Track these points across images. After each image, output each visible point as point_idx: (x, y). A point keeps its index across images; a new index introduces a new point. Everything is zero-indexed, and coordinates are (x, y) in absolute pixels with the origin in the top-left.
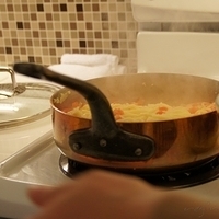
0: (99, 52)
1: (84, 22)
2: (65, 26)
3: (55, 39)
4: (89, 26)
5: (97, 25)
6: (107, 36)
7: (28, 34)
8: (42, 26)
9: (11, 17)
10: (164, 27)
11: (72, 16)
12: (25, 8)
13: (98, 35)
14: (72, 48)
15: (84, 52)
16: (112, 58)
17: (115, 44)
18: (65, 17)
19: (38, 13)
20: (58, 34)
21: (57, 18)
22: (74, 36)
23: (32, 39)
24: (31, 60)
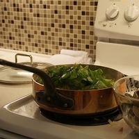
0: (79, 50)
1: (73, 34)
2: (64, 35)
3: (58, 41)
4: (75, 36)
5: (80, 36)
6: (84, 42)
7: (46, 38)
8: (53, 34)
9: (39, 29)
10: (111, 41)
11: (67, 31)
12: (46, 25)
13: (79, 41)
14: (66, 47)
15: (72, 49)
16: (85, 53)
17: (87, 47)
18: (64, 31)
19: (52, 28)
20: (60, 39)
21: (60, 31)
22: (68, 40)
23: (48, 40)
24: (47, 50)
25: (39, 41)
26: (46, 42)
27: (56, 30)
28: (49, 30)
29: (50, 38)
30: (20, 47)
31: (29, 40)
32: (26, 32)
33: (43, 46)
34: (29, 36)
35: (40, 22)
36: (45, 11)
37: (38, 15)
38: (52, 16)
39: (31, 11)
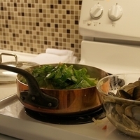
0: (65, 49)
1: (58, 33)
2: (49, 34)
3: (44, 40)
4: (61, 35)
5: (65, 35)
6: (69, 41)
7: (31, 37)
8: (38, 33)
9: (24, 28)
11: (52, 30)
12: (30, 24)
13: (65, 40)
14: (51, 46)
15: (57, 48)
16: (70, 52)
17: (73, 46)
18: (49, 30)
19: (37, 27)
20: (46, 38)
21: (45, 30)
22: (53, 39)
23: (33, 39)
24: (32, 50)
25: (25, 40)
26: (31, 41)
27: (41, 29)
28: (34, 29)
29: (35, 37)
30: (5, 47)
31: (14, 40)
32: (10, 31)
33: (28, 45)
34: (14, 35)
35: (25, 21)
36: (30, 10)
37: (23, 14)
38: (37, 15)
39: (16, 10)
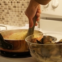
3: (25, 20)
9: (16, 14)
19: (21, 13)
23: (20, 20)
24: (19, 25)
25: (16, 20)
26: (19, 20)
27: (23, 14)
29: (20, 18)
30: (8, 24)
31: (11, 20)
32: (10, 16)
33: (18, 23)
35: (16, 10)
36: (18, 5)
37: (15, 7)
38: (21, 7)
39: (12, 5)
